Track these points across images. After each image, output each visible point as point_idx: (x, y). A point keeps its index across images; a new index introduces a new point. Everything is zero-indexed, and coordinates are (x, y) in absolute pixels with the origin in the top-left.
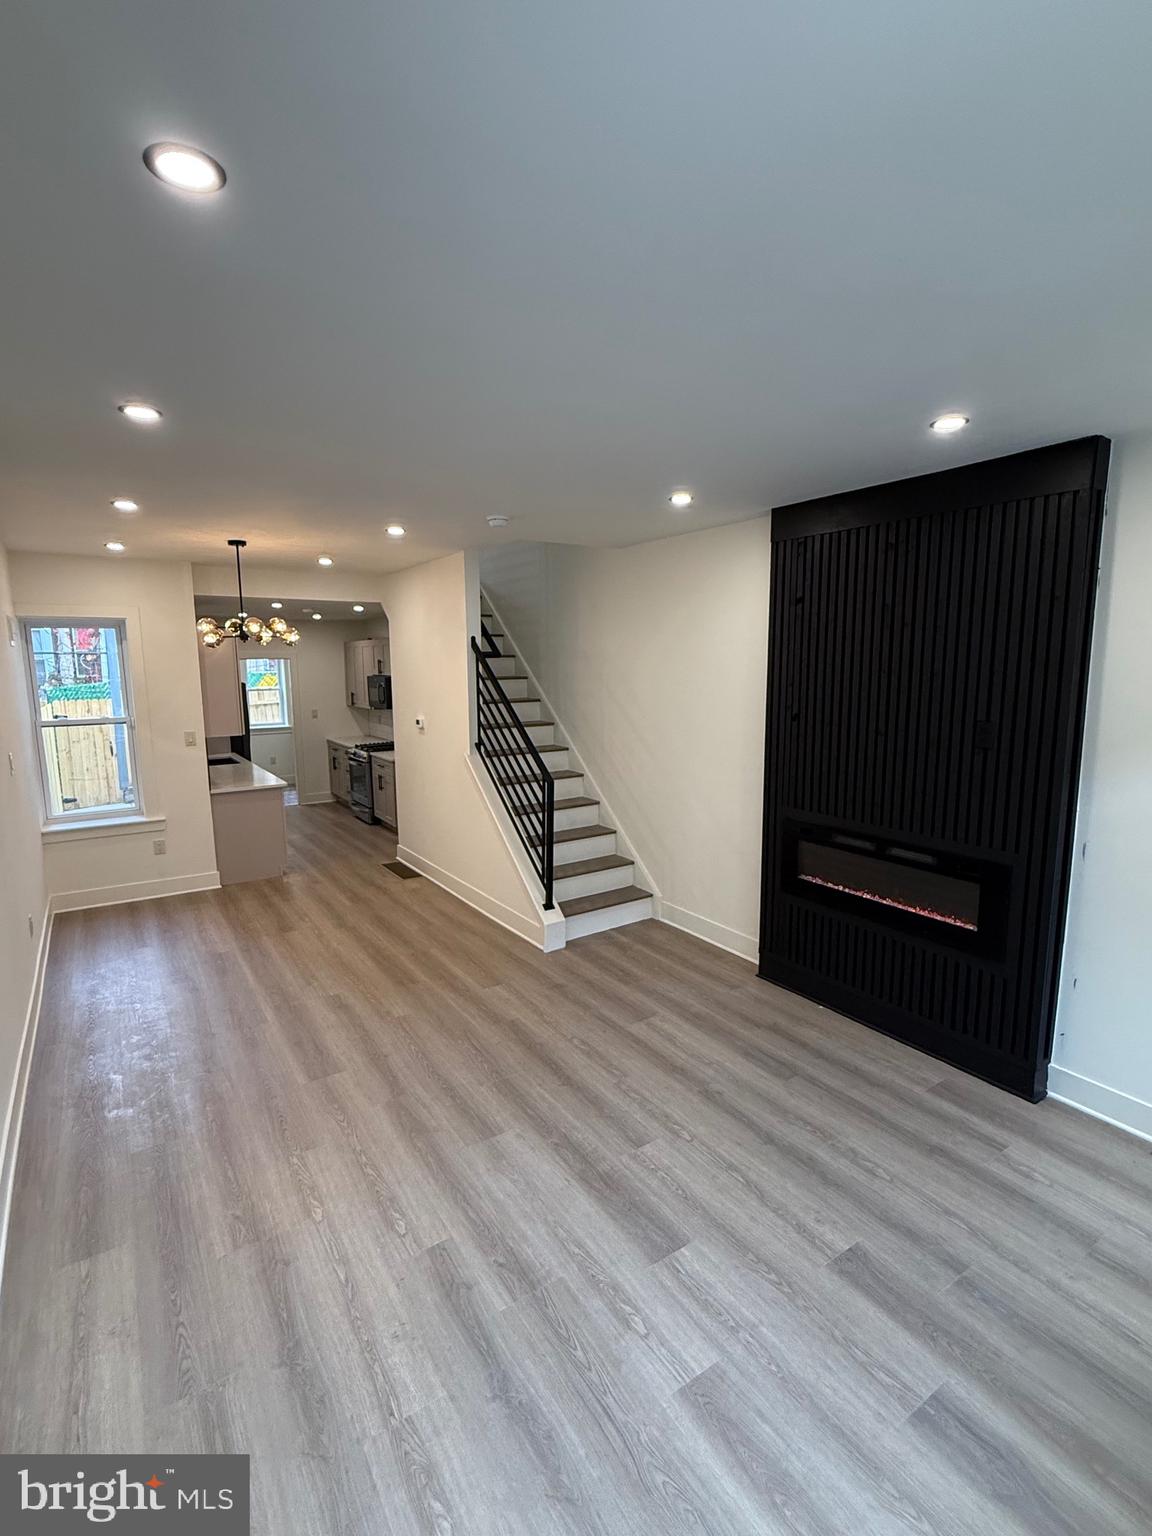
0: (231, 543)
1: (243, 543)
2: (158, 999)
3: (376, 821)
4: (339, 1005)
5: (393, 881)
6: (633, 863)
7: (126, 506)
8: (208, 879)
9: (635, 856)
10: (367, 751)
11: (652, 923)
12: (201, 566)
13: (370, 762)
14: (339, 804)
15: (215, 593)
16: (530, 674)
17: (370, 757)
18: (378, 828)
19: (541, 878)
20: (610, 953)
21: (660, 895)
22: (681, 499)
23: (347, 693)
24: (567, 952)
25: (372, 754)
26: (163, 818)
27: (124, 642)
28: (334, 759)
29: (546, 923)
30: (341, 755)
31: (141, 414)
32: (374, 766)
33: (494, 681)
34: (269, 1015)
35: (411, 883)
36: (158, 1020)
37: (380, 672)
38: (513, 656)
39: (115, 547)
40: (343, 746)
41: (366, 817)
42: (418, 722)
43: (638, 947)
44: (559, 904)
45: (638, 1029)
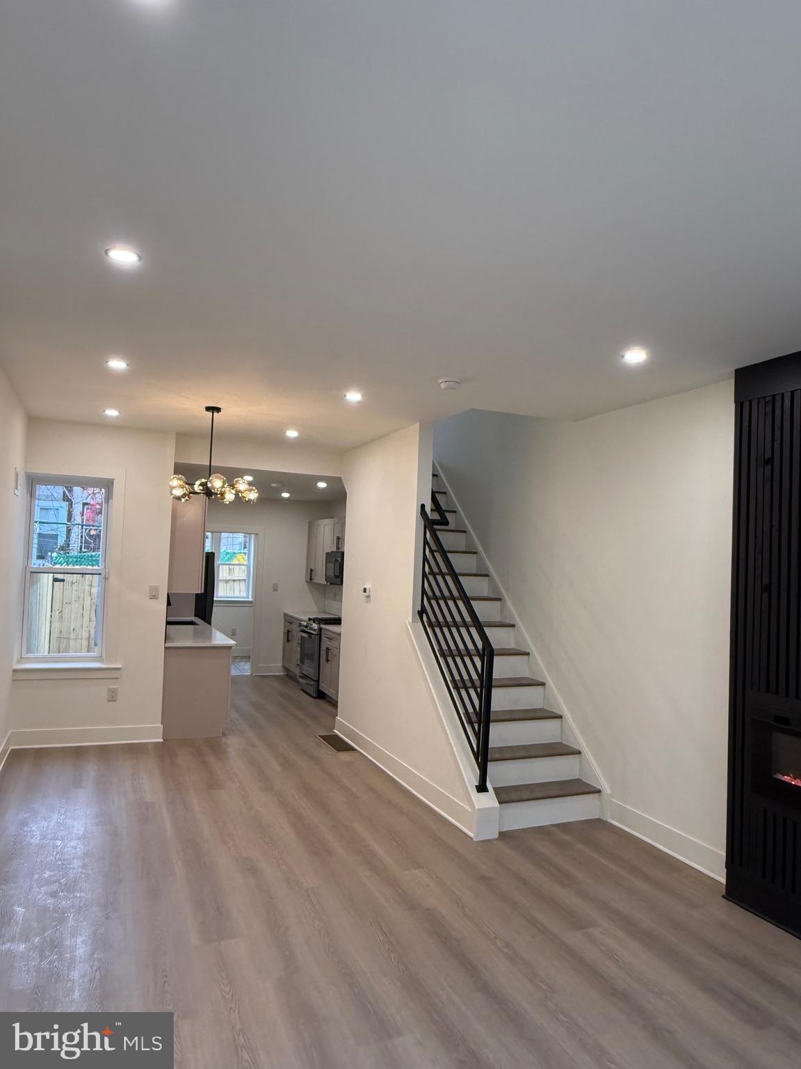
0: (208, 409)
1: (218, 410)
2: (79, 839)
3: (321, 695)
4: (251, 869)
5: (326, 752)
6: (579, 753)
7: (117, 364)
8: (151, 731)
9: (583, 745)
10: (319, 624)
11: (598, 824)
12: (184, 437)
13: (320, 635)
14: (289, 676)
15: (193, 462)
16: (480, 549)
17: (320, 629)
18: (321, 702)
19: (476, 756)
20: (546, 849)
21: (609, 792)
22: (635, 356)
23: (307, 568)
24: (500, 844)
25: (323, 626)
26: (119, 666)
27: (110, 501)
28: (288, 631)
29: (477, 807)
30: (295, 628)
31: (124, 256)
32: (324, 638)
33: (444, 554)
34: (179, 868)
35: (345, 756)
36: (73, 858)
37: (338, 548)
38: (465, 532)
39: (112, 413)
40: (297, 619)
41: (312, 691)
42: (365, 590)
43: (580, 846)
44: (495, 789)
45: (574, 938)
